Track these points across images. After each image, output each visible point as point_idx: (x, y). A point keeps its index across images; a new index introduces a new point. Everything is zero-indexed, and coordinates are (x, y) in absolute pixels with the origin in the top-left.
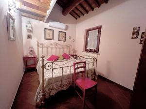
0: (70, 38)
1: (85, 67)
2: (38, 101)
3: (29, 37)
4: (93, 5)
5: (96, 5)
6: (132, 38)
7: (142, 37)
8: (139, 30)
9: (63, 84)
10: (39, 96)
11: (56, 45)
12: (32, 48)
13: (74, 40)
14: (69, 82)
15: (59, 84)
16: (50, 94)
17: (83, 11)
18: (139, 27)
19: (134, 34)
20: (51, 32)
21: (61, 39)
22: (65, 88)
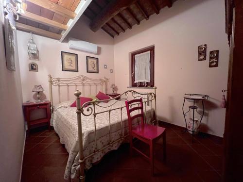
0: (105, 67)
1: (141, 108)
2: (73, 176)
3: (33, 68)
4: (139, 16)
5: (143, 15)
6: (199, 60)
7: (211, 58)
8: (205, 49)
9: (112, 140)
10: (73, 168)
11: (83, 80)
12: (40, 87)
13: (112, 71)
14: (121, 135)
15: (105, 140)
16: (91, 161)
17: (123, 25)
18: (206, 45)
19: (200, 54)
20: (73, 58)
21: (90, 69)
22: (115, 147)
